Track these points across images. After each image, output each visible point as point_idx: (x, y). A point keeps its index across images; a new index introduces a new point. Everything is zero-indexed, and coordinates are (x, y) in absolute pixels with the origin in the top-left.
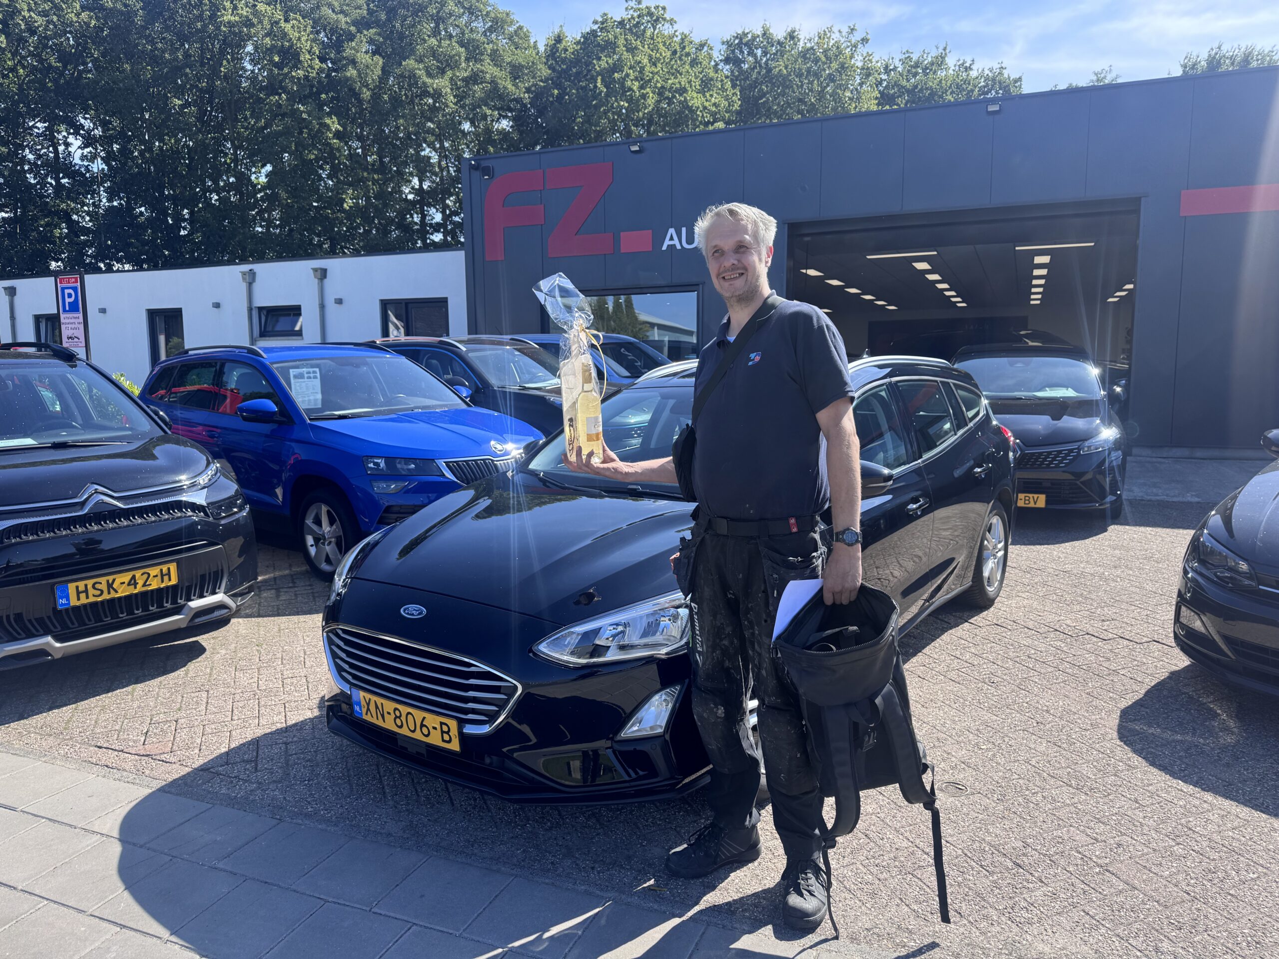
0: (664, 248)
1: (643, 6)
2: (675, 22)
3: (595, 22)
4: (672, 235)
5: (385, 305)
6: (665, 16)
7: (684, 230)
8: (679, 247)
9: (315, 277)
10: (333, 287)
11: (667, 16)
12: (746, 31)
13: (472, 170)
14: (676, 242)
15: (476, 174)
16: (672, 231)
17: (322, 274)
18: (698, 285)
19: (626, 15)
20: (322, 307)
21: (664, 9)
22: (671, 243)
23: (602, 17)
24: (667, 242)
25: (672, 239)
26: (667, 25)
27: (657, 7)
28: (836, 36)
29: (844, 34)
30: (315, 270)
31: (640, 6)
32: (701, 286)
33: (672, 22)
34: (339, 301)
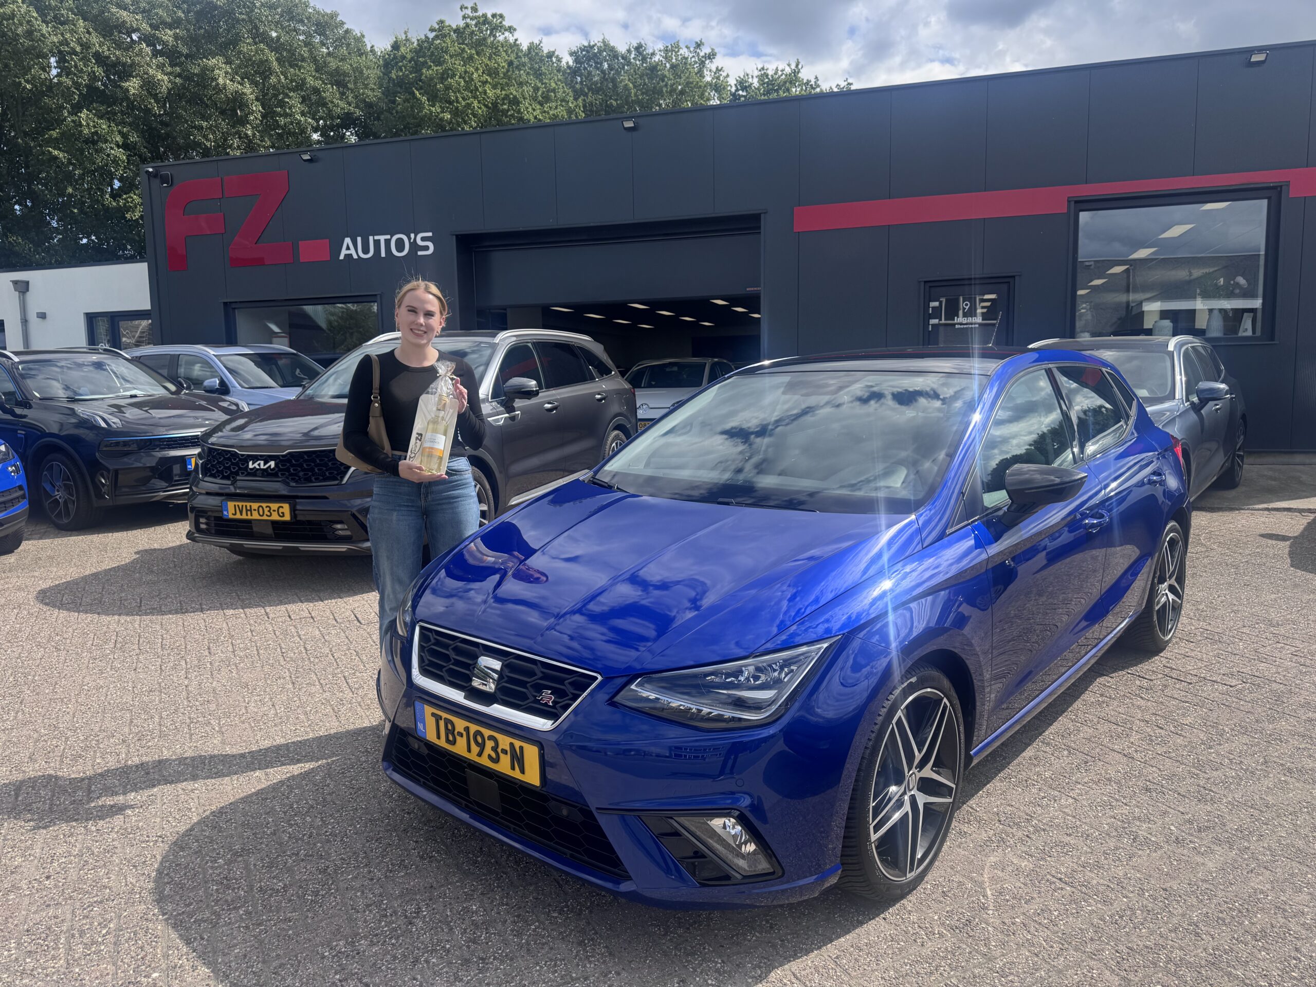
0: (342, 257)
1: (480, 13)
2: (515, 30)
3: (432, 30)
4: (348, 245)
5: (91, 319)
6: (504, 23)
7: (359, 239)
8: (355, 257)
9: (16, 290)
10: (35, 302)
11: (506, 23)
12: (592, 43)
13: (151, 178)
14: (352, 251)
15: (156, 182)
16: (348, 241)
17: (23, 288)
18: (376, 295)
19: (462, 24)
20: (25, 321)
21: (501, 16)
22: (348, 252)
23: (438, 24)
24: (344, 252)
25: (348, 248)
26: (507, 34)
27: (494, 16)
28: (684, 51)
29: (692, 49)
30: (15, 283)
31: (477, 14)
32: (379, 297)
33: (511, 29)
34: (42, 316)
